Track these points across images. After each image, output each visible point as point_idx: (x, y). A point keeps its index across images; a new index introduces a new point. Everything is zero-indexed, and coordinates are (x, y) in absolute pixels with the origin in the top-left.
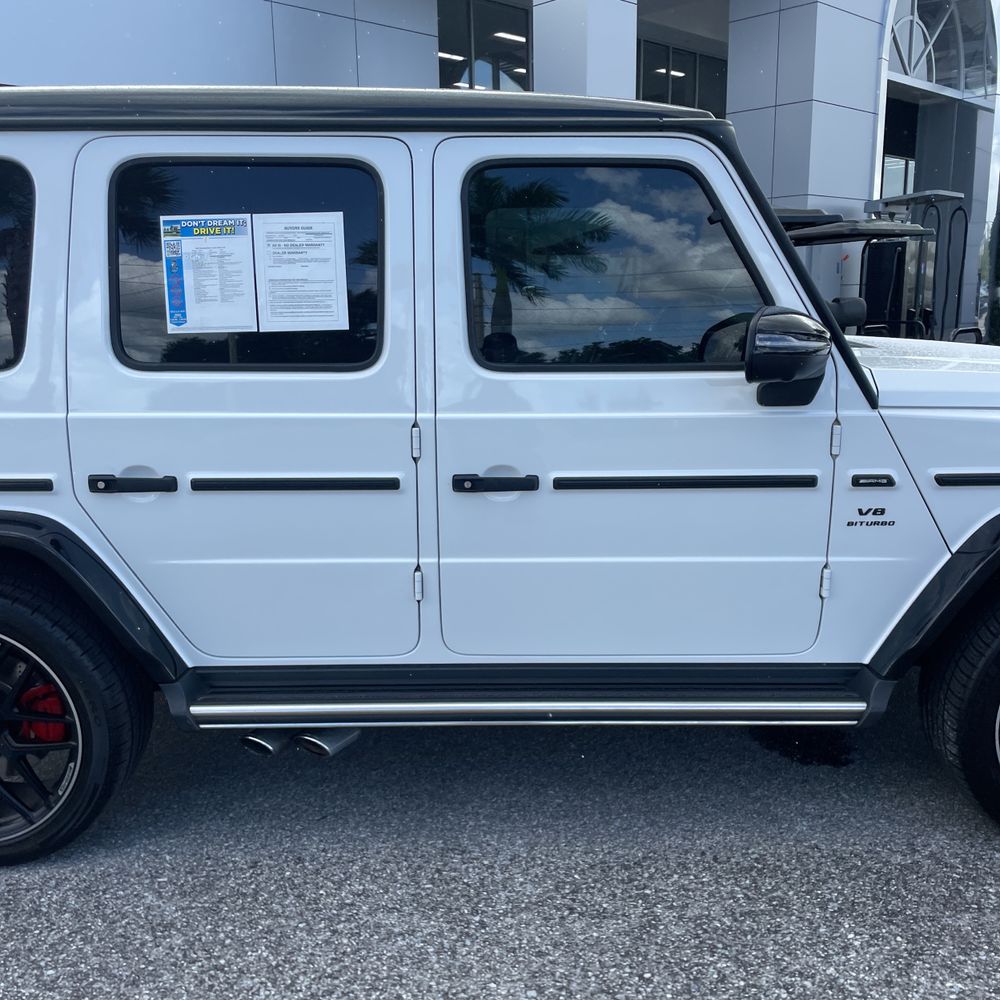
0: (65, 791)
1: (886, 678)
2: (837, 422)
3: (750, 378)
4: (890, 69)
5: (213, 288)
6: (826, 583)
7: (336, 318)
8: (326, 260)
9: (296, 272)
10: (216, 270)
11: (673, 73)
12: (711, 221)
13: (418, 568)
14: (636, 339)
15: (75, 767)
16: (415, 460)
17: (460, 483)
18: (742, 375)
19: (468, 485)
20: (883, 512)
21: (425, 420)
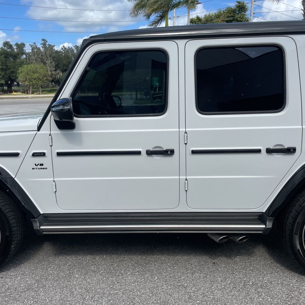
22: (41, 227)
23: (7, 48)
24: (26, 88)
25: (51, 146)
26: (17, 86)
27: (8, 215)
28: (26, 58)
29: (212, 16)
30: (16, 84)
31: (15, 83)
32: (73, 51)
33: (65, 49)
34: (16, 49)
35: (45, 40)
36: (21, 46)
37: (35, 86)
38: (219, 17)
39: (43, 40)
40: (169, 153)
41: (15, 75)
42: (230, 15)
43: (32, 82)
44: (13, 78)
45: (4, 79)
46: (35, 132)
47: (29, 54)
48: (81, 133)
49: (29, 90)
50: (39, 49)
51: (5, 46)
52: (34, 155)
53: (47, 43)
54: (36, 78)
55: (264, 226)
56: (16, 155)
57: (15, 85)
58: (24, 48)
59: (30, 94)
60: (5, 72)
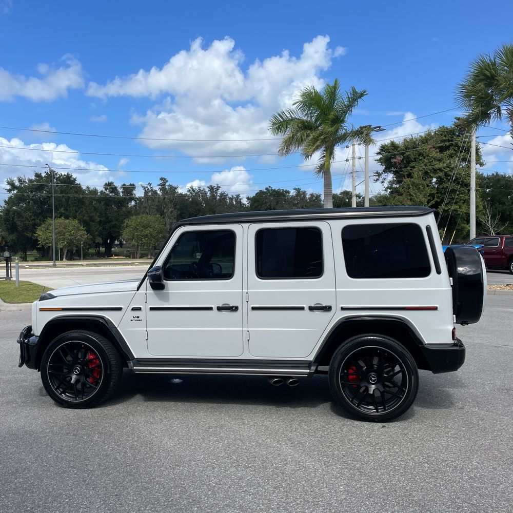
22: (134, 368)
23: (109, 191)
24: (132, 250)
25: (146, 302)
26: (119, 246)
27: (110, 357)
28: (135, 206)
29: (417, 140)
30: (119, 243)
31: (116, 242)
32: (205, 193)
33: (194, 191)
34: (122, 192)
35: (165, 179)
36: (129, 189)
37: (145, 247)
38: (427, 142)
39: (162, 179)
40: (234, 309)
41: (117, 230)
42: (444, 138)
43: (142, 241)
44: (114, 235)
45: (101, 236)
46: (135, 292)
47: (140, 199)
48: (168, 293)
49: (137, 253)
50: (155, 192)
51: (106, 190)
52: (133, 309)
53: (167, 184)
54: (147, 235)
55: (308, 371)
56: (120, 309)
57: (117, 245)
58: (134, 192)
59: (136, 258)
60: (104, 226)
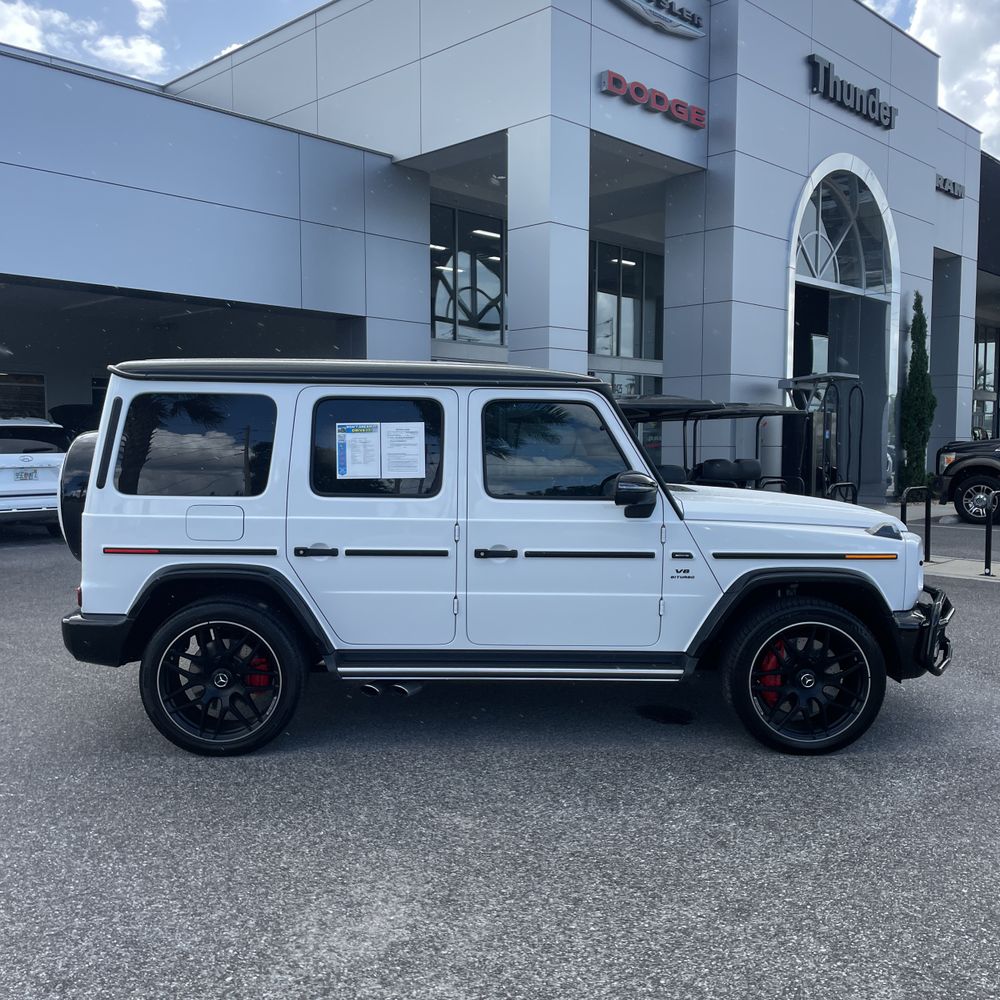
0: (269, 713)
1: (694, 657)
2: (663, 526)
3: (617, 503)
4: (798, 272)
5: (360, 458)
6: (662, 607)
7: (420, 472)
8: (415, 445)
9: (401, 450)
10: (362, 448)
11: (624, 262)
12: (601, 429)
13: (456, 597)
14: (590, 485)
15: (277, 699)
16: (456, 541)
17: (478, 554)
18: (613, 502)
19: (482, 554)
20: (688, 571)
21: (462, 522)
